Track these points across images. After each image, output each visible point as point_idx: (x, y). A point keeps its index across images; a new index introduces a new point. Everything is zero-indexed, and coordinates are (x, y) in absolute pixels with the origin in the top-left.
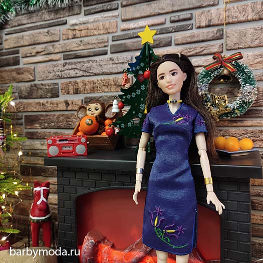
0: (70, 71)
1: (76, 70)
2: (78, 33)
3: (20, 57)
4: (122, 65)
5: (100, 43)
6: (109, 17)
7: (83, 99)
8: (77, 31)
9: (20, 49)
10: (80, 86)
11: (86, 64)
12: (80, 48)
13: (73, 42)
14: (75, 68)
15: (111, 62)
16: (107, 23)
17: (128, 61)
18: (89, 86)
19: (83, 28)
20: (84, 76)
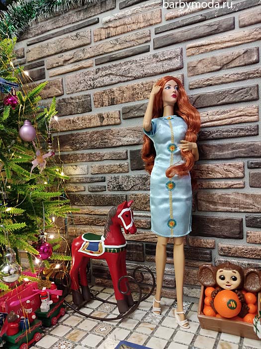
0: (105, 78)
1: (111, 76)
2: (112, 31)
3: (46, 69)
4: (168, 62)
5: (141, 38)
7: (121, 110)
8: (112, 29)
9: (45, 60)
10: (117, 95)
11: (124, 67)
12: (116, 48)
13: (107, 42)
14: (110, 74)
15: (154, 60)
16: (149, 13)
17: (177, 56)
18: (128, 93)
19: (119, 24)
20: (120, 82)
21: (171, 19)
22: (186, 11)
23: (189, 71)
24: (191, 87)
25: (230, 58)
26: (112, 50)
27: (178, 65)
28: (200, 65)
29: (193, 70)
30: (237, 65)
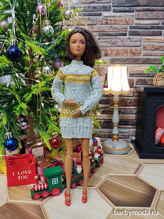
0: (103, 43)
1: (107, 43)
2: (109, 22)
4: (135, 42)
5: (123, 29)
6: (129, 15)
7: (110, 59)
8: (109, 21)
10: (109, 52)
11: (114, 40)
12: (110, 30)
13: (106, 26)
15: (129, 40)
16: (128, 18)
17: (139, 40)
18: (115, 52)
19: (112, 19)
20: (111, 46)
21: (137, 24)
22: (144, 23)
23: (143, 48)
24: (143, 55)
25: (160, 47)
26: (108, 30)
27: (139, 45)
28: (148, 47)
29: (145, 48)
30: (162, 50)
